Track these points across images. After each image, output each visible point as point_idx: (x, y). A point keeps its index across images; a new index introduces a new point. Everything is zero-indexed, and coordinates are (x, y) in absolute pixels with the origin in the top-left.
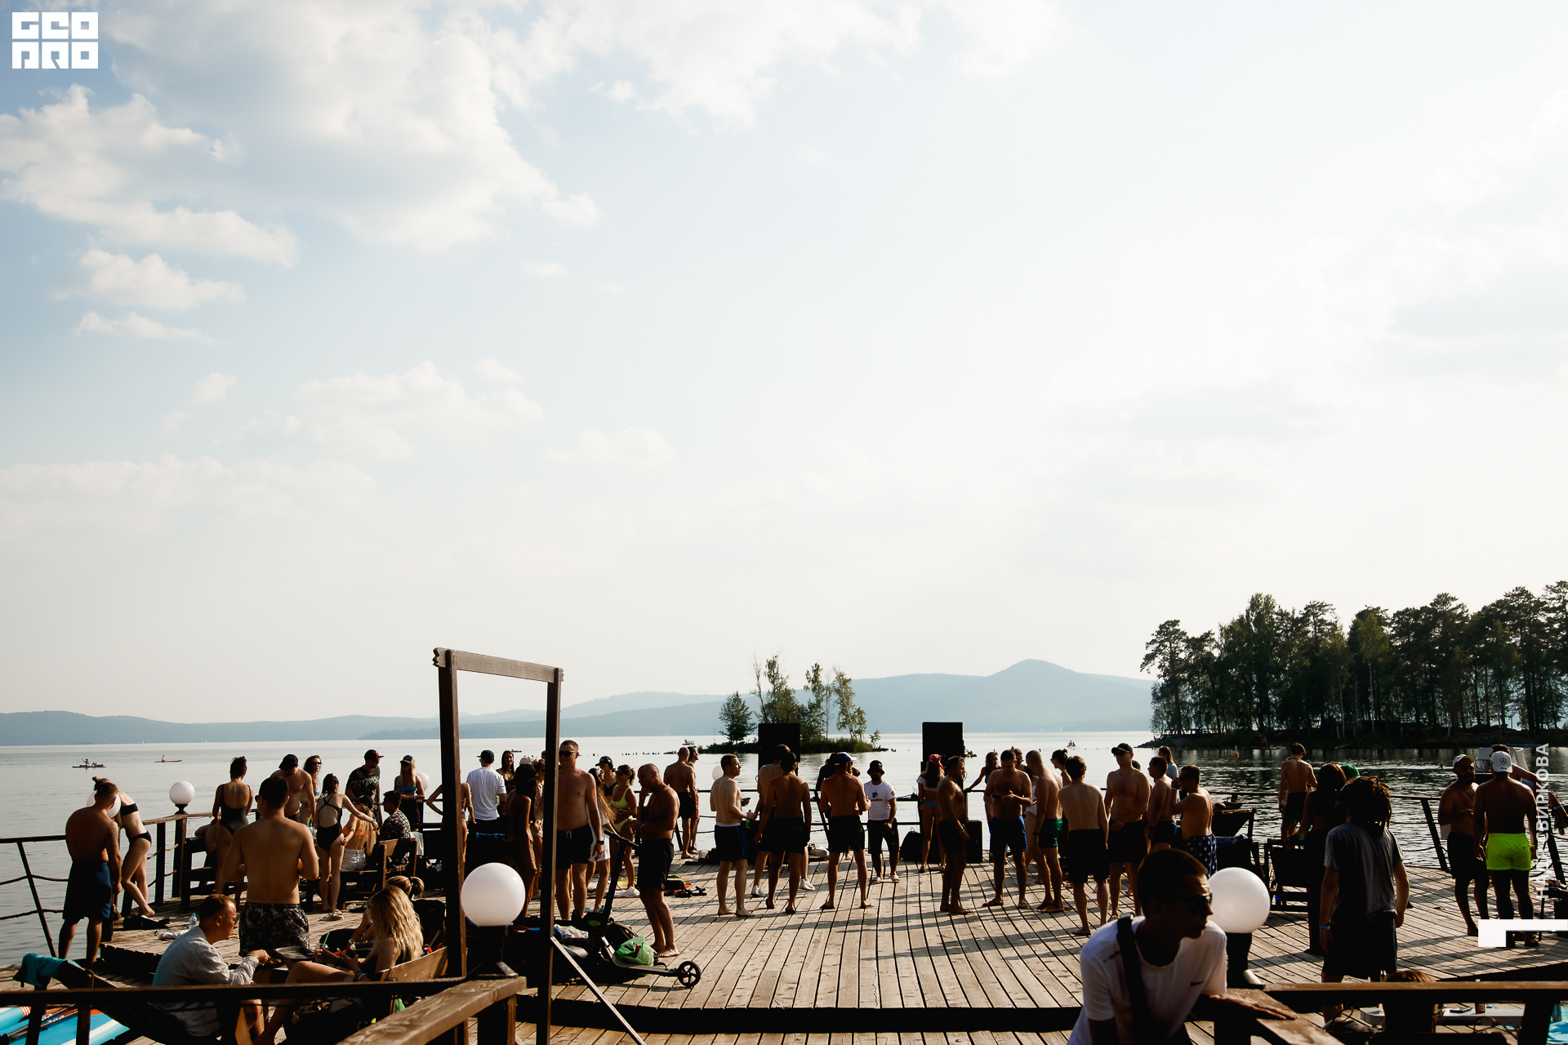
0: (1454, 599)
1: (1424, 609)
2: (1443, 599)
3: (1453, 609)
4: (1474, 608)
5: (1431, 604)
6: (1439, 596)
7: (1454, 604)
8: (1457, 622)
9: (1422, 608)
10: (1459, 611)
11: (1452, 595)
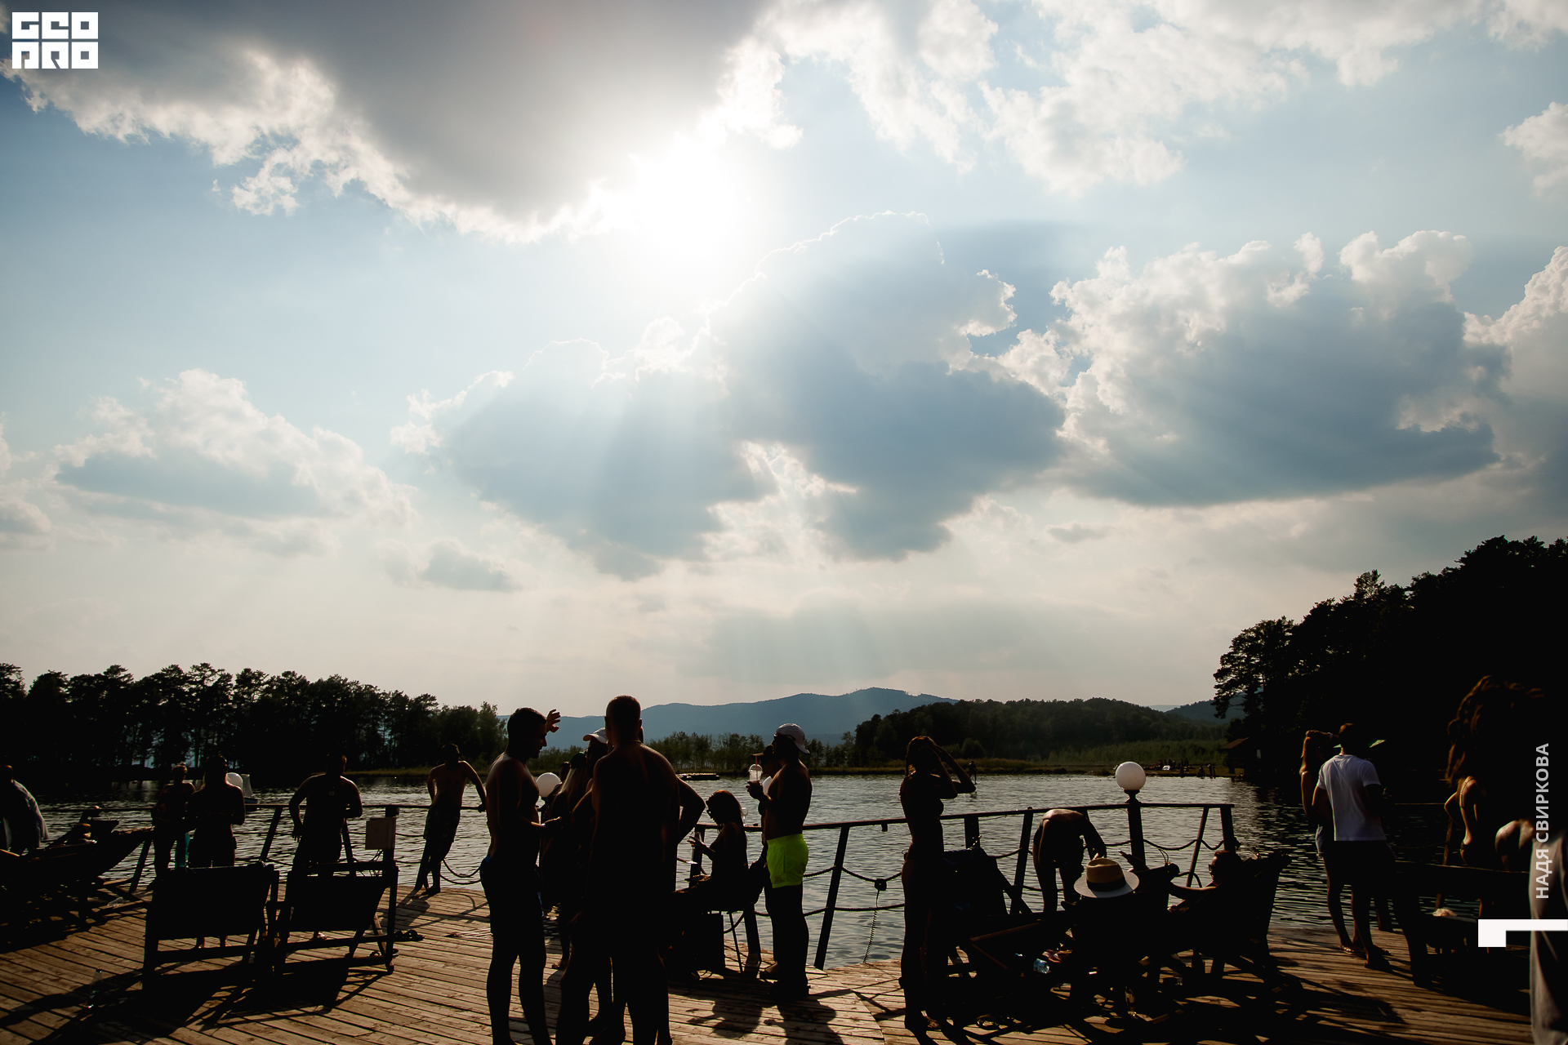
0: (123, 670)
1: (98, 676)
2: (115, 669)
3: (122, 677)
4: (137, 678)
5: (105, 673)
6: (112, 667)
7: (122, 674)
8: (122, 687)
9: (96, 675)
10: (126, 679)
11: (122, 667)
